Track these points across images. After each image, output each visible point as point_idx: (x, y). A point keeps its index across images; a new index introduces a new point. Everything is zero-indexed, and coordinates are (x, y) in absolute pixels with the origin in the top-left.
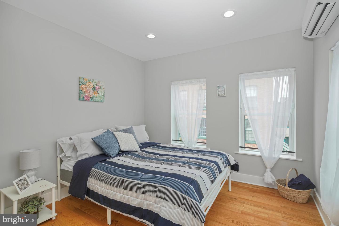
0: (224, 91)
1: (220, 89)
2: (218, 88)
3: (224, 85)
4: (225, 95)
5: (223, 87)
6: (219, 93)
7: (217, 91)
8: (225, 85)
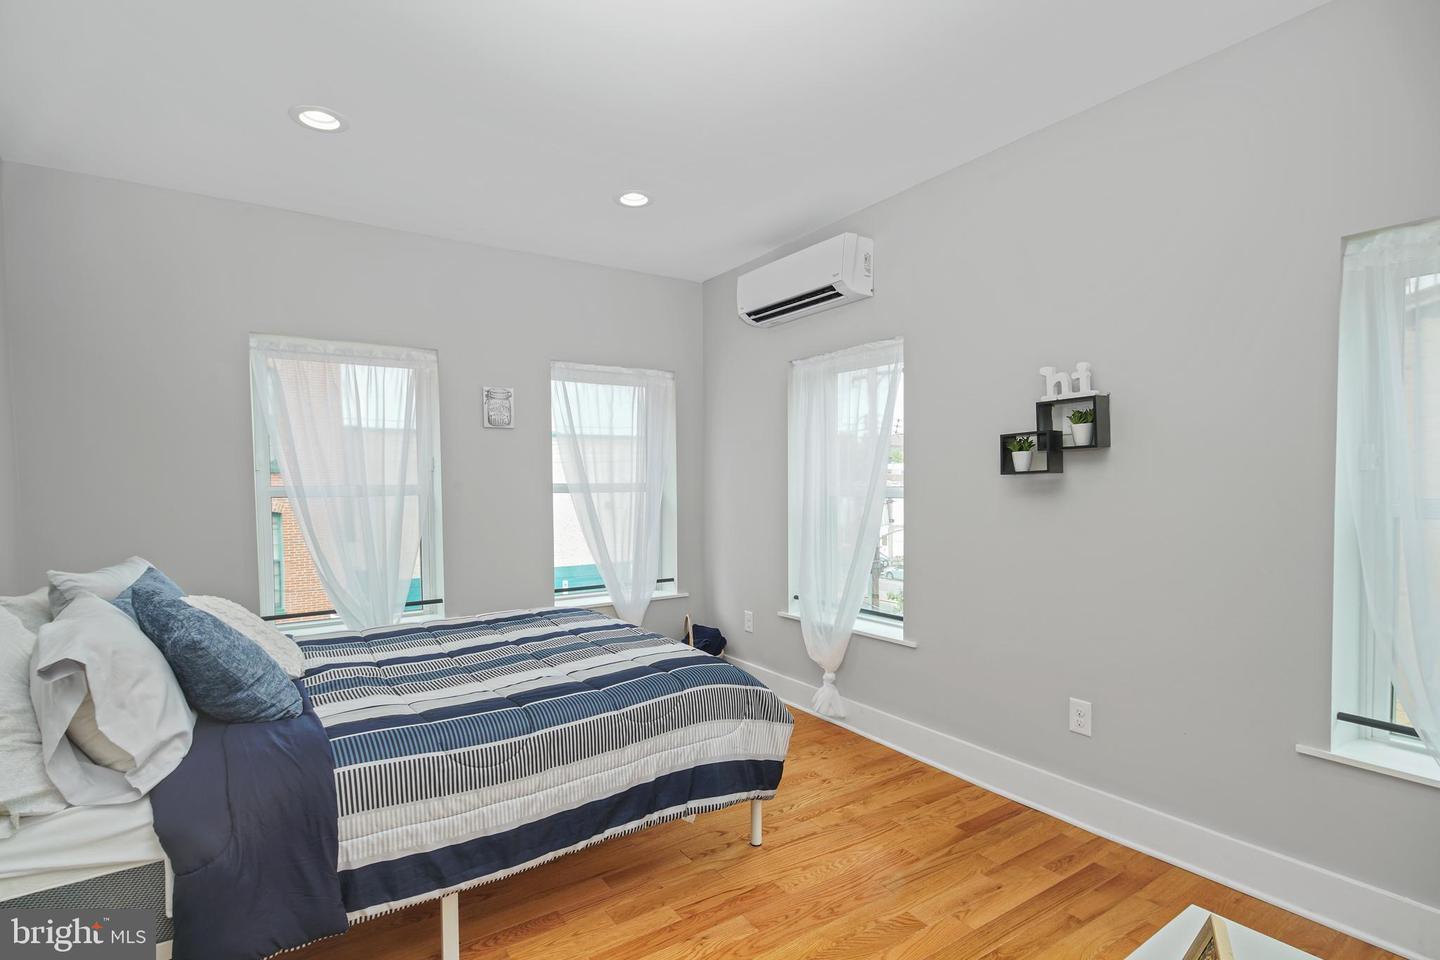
0: (510, 410)
1: (492, 401)
2: (489, 395)
3: (509, 389)
4: (511, 426)
5: (504, 396)
6: (491, 413)
7: (486, 406)
8: (512, 390)
